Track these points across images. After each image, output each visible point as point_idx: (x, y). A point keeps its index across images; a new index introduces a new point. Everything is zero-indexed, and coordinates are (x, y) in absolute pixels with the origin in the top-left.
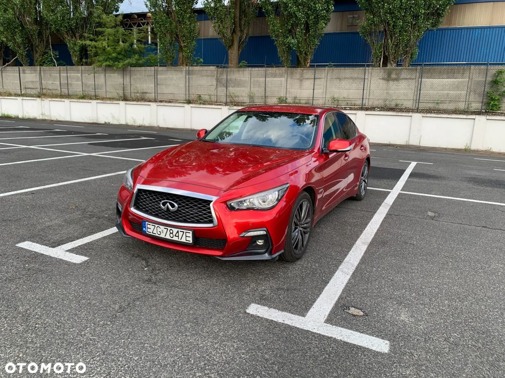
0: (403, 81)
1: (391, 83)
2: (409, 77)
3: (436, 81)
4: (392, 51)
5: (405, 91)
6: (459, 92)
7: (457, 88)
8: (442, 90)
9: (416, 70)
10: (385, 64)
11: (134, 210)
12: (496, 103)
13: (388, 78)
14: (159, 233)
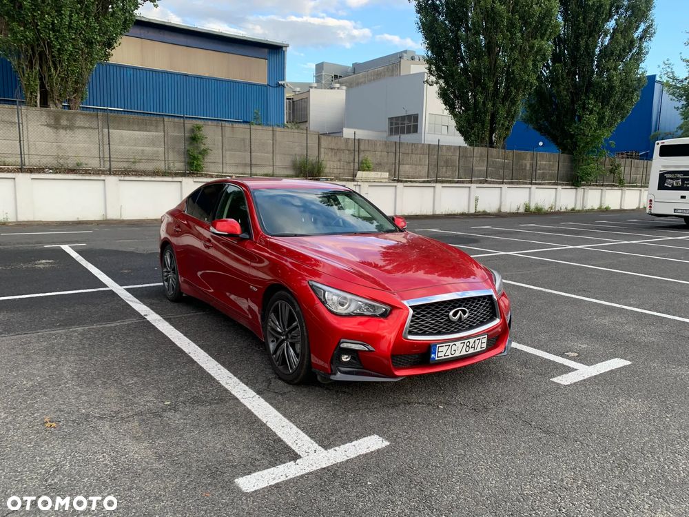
0: (80, 130)
1: (62, 132)
2: (87, 125)
3: (125, 133)
4: (57, 87)
5: (86, 145)
6: (155, 149)
7: (153, 143)
8: (135, 145)
9: (97, 116)
10: (44, 104)
11: (410, 337)
12: (199, 163)
13: (56, 125)
14: (453, 352)
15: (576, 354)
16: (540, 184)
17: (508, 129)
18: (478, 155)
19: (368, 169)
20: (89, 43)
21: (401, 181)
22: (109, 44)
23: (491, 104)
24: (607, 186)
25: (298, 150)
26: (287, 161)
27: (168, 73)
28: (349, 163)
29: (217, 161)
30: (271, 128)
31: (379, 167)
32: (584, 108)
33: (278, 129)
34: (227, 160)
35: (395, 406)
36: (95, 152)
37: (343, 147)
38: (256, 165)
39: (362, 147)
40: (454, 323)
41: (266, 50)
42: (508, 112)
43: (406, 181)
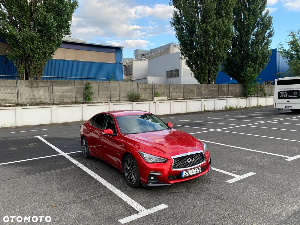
0: (41, 88)
1: (34, 89)
2: (44, 86)
3: (59, 88)
4: (32, 71)
5: (43, 94)
6: (71, 93)
7: (70, 91)
8: (63, 92)
9: (48, 82)
10: (27, 78)
11: (174, 169)
12: (89, 98)
13: (31, 86)
14: (189, 174)
15: (236, 171)
16: (231, 97)
17: (215, 75)
18: (204, 87)
19: (159, 95)
20: (44, 53)
21: (173, 100)
22: (52, 53)
23: (208, 66)
24: (259, 96)
25: (129, 90)
26: (125, 95)
27: (75, 61)
28: (151, 94)
29: (97, 96)
30: (118, 82)
31: (163, 94)
32: (247, 65)
33: (121, 82)
34: (101, 96)
35: (170, 194)
36: (47, 96)
37: (148, 87)
38: (112, 97)
39: (155, 87)
40: (189, 163)
41: (115, 50)
42: (215, 68)
43: (175, 100)
